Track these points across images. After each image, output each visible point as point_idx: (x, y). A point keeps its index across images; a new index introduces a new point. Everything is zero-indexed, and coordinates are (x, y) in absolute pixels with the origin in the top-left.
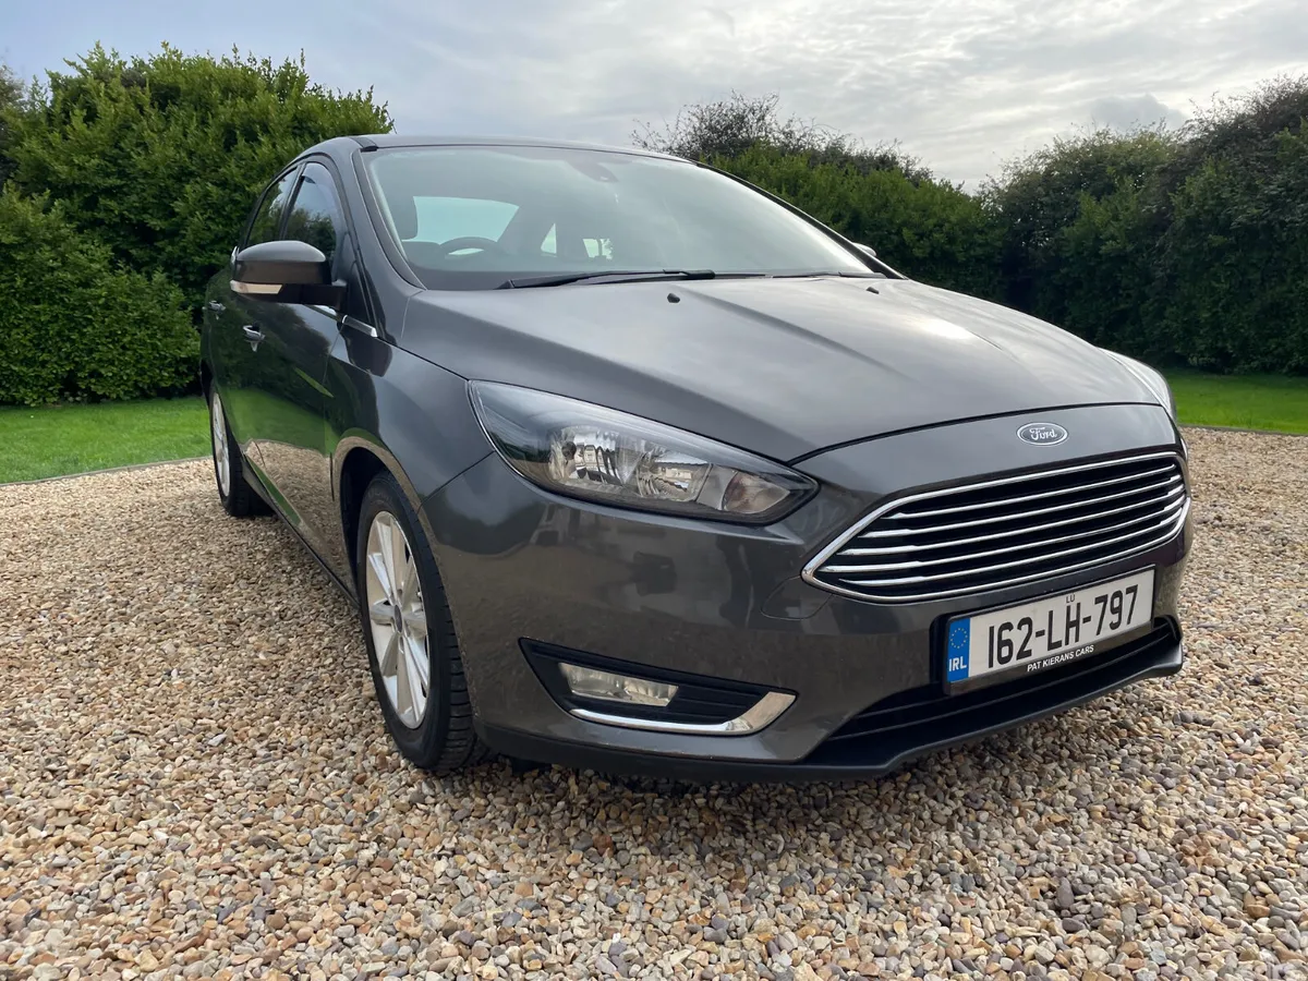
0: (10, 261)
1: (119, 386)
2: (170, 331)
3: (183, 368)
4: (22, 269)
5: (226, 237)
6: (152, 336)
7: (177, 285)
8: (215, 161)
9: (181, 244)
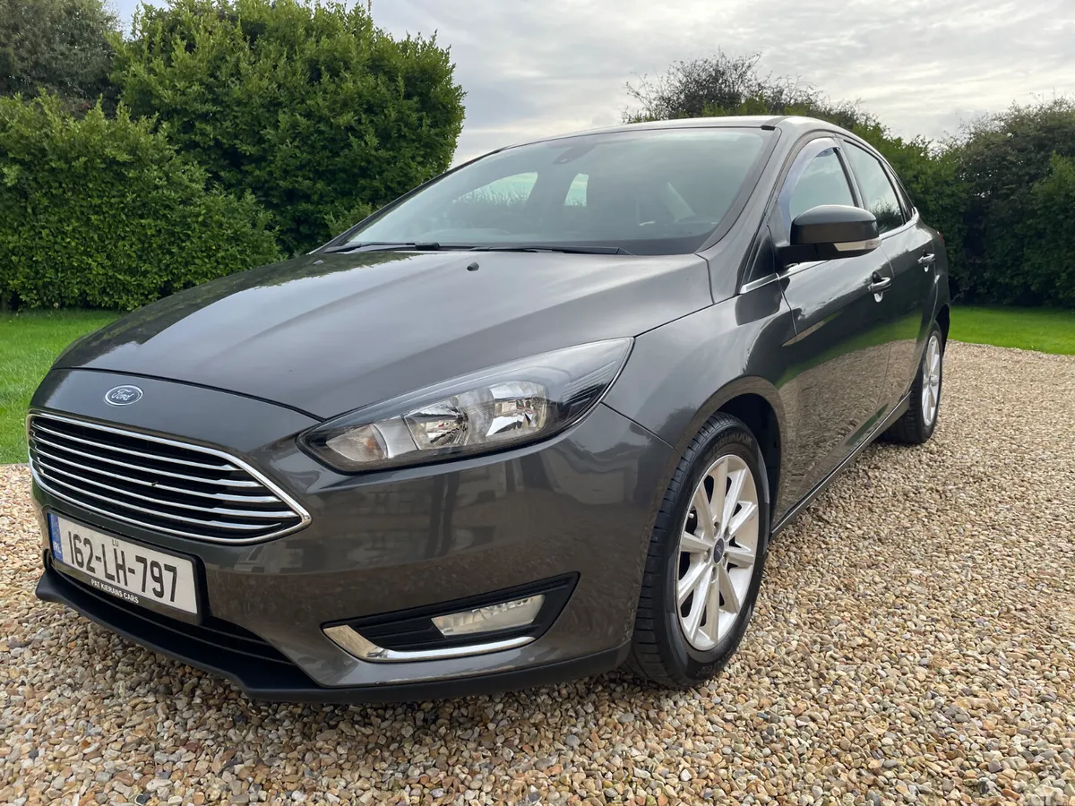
0: (121, 178)
2: (258, 248)
4: (131, 186)
5: (309, 163)
6: (241, 252)
7: (262, 207)
8: (301, 94)
9: (268, 169)
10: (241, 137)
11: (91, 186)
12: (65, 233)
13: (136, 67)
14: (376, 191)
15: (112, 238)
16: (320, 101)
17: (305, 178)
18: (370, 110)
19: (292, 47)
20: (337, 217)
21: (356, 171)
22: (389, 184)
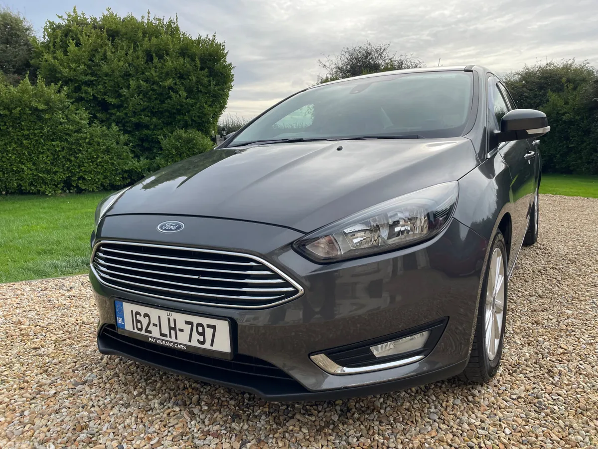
0: (40, 119)
1: (93, 184)
2: (121, 156)
3: (126, 175)
4: (46, 123)
5: (148, 107)
6: (110, 159)
7: (122, 133)
8: (142, 69)
9: (125, 111)
10: (108, 94)
11: (23, 123)
12: (8, 151)
13: (46, 56)
14: (186, 122)
15: (35, 153)
16: (153, 72)
17: (146, 116)
18: (181, 77)
19: (135, 43)
20: (165, 137)
21: (174, 111)
22: (193, 118)
